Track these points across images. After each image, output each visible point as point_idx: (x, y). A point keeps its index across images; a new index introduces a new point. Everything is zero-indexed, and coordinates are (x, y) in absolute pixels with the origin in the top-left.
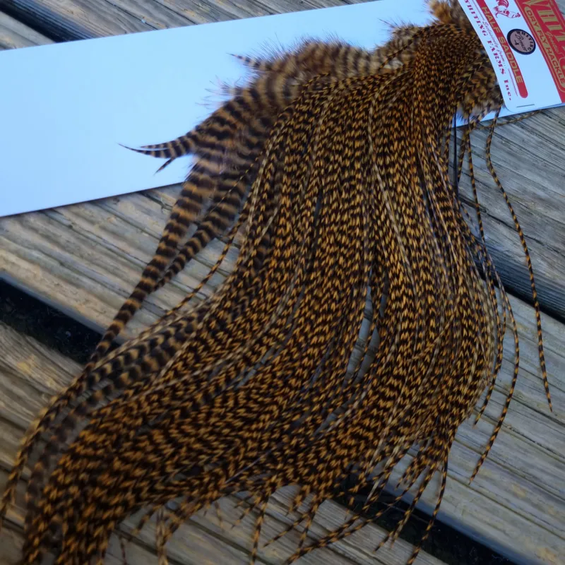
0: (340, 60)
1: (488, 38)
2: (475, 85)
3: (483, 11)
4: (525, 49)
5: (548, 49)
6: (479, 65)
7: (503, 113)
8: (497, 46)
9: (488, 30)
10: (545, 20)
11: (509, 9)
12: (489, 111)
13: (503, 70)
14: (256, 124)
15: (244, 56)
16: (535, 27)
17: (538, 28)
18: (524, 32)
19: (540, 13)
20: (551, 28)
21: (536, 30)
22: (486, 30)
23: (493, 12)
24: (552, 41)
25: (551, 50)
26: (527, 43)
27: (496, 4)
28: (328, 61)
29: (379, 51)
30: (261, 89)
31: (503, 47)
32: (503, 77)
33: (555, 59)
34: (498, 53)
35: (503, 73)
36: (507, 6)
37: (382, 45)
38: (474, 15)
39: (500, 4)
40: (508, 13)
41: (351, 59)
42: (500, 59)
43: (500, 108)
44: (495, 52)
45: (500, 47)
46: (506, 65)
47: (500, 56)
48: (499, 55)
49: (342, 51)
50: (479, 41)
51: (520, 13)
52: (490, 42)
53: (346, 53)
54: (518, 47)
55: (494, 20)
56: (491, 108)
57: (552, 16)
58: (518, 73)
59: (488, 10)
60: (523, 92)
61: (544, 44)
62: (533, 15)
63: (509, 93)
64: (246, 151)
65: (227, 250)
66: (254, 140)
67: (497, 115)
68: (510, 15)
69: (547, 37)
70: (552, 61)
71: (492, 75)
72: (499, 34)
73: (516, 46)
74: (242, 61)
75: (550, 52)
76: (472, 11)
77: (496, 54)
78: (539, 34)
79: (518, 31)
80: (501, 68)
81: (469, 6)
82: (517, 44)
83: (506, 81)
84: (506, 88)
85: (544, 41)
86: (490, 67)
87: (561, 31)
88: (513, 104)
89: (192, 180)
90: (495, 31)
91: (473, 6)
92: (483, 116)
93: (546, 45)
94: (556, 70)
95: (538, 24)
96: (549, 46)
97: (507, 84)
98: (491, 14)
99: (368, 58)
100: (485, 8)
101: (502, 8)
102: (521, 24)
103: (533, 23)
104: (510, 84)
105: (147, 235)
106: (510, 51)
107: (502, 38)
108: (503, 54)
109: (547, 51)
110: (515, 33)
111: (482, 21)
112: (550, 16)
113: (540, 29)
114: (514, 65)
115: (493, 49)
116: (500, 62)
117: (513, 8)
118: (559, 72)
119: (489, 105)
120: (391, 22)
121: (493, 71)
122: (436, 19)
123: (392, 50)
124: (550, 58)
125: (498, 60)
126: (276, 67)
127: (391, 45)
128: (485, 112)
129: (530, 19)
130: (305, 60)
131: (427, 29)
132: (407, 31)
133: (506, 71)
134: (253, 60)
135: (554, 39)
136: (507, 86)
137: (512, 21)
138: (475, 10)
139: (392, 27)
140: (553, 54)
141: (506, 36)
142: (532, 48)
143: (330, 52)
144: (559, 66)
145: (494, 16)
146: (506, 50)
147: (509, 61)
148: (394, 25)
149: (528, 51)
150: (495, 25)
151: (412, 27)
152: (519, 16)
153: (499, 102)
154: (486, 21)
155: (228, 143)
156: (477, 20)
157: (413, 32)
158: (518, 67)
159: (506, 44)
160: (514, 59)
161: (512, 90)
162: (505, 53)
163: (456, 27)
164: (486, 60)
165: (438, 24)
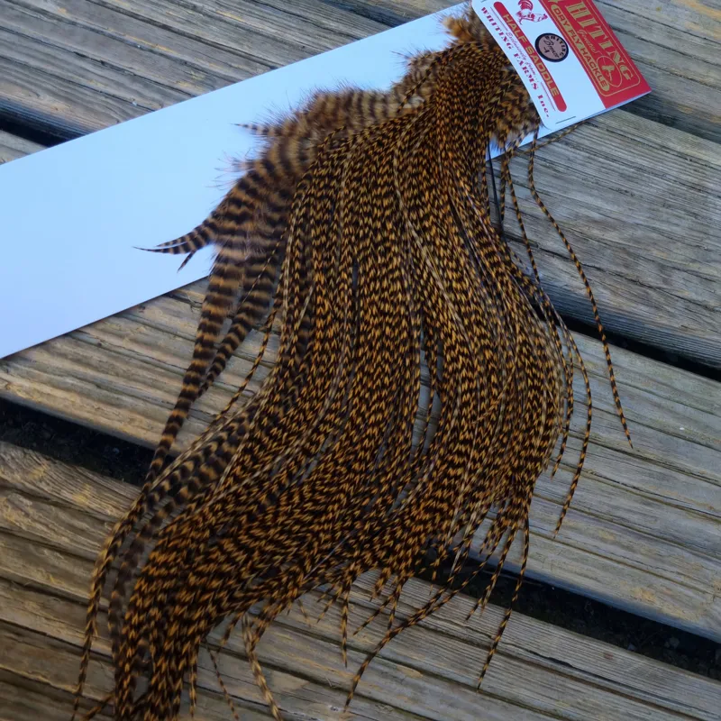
0: (354, 110)
1: (515, 51)
2: (506, 108)
3: (505, 19)
4: (556, 55)
5: (583, 49)
6: (507, 85)
7: (542, 133)
8: (525, 59)
9: (513, 41)
10: (575, 16)
11: (533, 12)
12: (526, 134)
13: (535, 85)
14: (275, 197)
15: (250, 124)
16: (565, 27)
17: (569, 28)
18: (554, 36)
19: (570, 9)
20: (584, 24)
21: (567, 30)
22: (510, 42)
23: (516, 19)
24: (586, 39)
25: (586, 50)
26: (558, 47)
27: (518, 8)
28: (341, 113)
29: (396, 89)
30: (274, 159)
31: (532, 58)
32: (537, 93)
33: (592, 60)
34: (527, 66)
35: (535, 88)
36: (531, 9)
37: (399, 80)
38: (496, 27)
39: (523, 7)
40: (533, 16)
41: (365, 106)
42: (531, 72)
43: (538, 129)
44: (524, 65)
45: (529, 60)
46: (538, 78)
47: (530, 71)
48: (528, 69)
49: (355, 99)
50: (505, 56)
51: (547, 14)
52: (516, 55)
53: (360, 100)
54: (550, 55)
55: (518, 28)
56: (528, 130)
57: (584, 9)
58: (552, 85)
59: (510, 17)
60: (561, 105)
61: (578, 45)
62: (562, 13)
63: (545, 109)
64: (269, 230)
65: (267, 340)
66: (276, 216)
67: (536, 137)
68: (536, 19)
69: (580, 35)
70: (588, 63)
71: (524, 93)
72: (526, 44)
73: (547, 55)
74: (249, 130)
75: (585, 53)
76: (493, 22)
77: (525, 68)
78: (570, 34)
79: (546, 35)
80: (533, 83)
81: (488, 17)
82: (547, 51)
83: (541, 97)
84: (540, 105)
85: (578, 42)
86: (521, 83)
87: (596, 24)
88: (552, 121)
89: (218, 272)
90: (521, 41)
91: (493, 17)
92: (521, 140)
93: (580, 46)
94: (594, 72)
95: (568, 23)
96: (583, 46)
97: (541, 99)
98: (514, 22)
99: (385, 101)
100: (506, 16)
101: (526, 12)
102: (550, 27)
103: (562, 23)
104: (545, 99)
105: (180, 339)
106: (540, 61)
107: (529, 47)
108: (533, 66)
109: (582, 52)
110: (544, 38)
111: (505, 32)
112: (581, 9)
113: (571, 28)
114: (546, 76)
115: (521, 63)
116: (530, 76)
117: (539, 9)
118: (598, 74)
119: (525, 128)
120: (405, 53)
121: (525, 88)
122: (454, 38)
123: (410, 85)
124: (586, 60)
125: (528, 74)
126: (286, 131)
127: (408, 79)
128: (522, 135)
129: (559, 19)
130: (316, 116)
131: (445, 53)
132: (424, 61)
133: (539, 85)
134: (261, 128)
135: (588, 36)
136: (542, 102)
137: (539, 25)
138: (496, 20)
139: (407, 57)
140: (589, 54)
141: (533, 44)
142: (565, 53)
143: (342, 102)
144: (597, 67)
145: (518, 23)
146: (536, 61)
147: (540, 73)
148: (408, 55)
149: (561, 57)
150: (520, 34)
151: (429, 54)
152: (546, 17)
153: (536, 121)
154: (509, 30)
155: (248, 226)
156: (499, 31)
157: (431, 60)
158: (552, 79)
159: (535, 54)
160: (546, 70)
161: (548, 106)
162: (535, 64)
163: (477, 44)
164: (515, 77)
165: (457, 45)
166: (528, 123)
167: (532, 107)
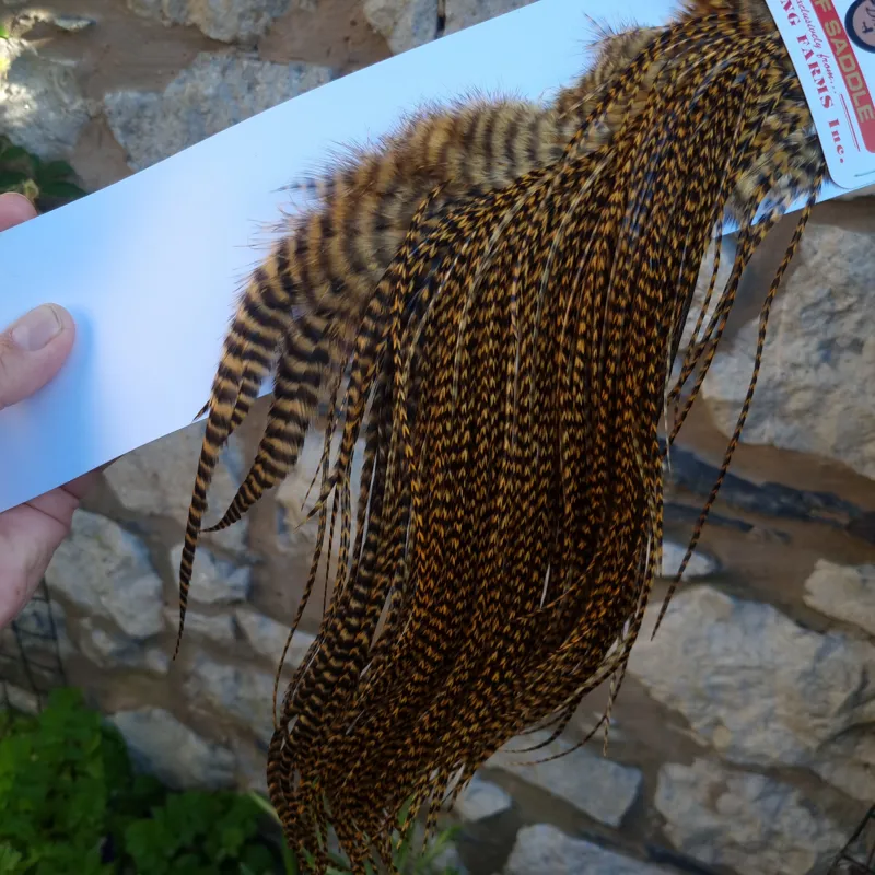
1: (802, 29)
6: (773, 101)
7: (827, 193)
8: (818, 46)
9: (803, 9)
12: (794, 195)
13: (828, 98)
22: (797, 11)
31: (834, 48)
32: (829, 115)
34: (820, 61)
35: (827, 105)
42: (824, 74)
44: (813, 59)
45: (826, 49)
46: (837, 86)
47: (823, 69)
48: (821, 66)
52: (803, 38)
54: (870, 38)
56: (799, 187)
58: (863, 100)
63: (839, 147)
71: (804, 114)
72: (828, 16)
73: (866, 37)
77: (815, 65)
80: (824, 94)
82: (868, 30)
83: (834, 123)
84: (832, 138)
88: (849, 171)
90: (818, 8)
97: (834, 128)
104: (843, 129)
106: (849, 50)
107: (833, 22)
108: (832, 60)
110: (866, 3)
114: (855, 81)
115: (809, 54)
116: (822, 82)
119: (794, 183)
121: (806, 106)
125: (818, 77)
132: (625, 47)
133: (835, 99)
136: (835, 133)
141: (842, 14)
146: (840, 50)
147: (844, 74)
158: (865, 87)
159: (840, 36)
160: (858, 69)
161: (846, 140)
162: (837, 57)
163: (730, 17)
164: (790, 83)
165: (695, 16)
166: (800, 174)
167: (814, 142)
